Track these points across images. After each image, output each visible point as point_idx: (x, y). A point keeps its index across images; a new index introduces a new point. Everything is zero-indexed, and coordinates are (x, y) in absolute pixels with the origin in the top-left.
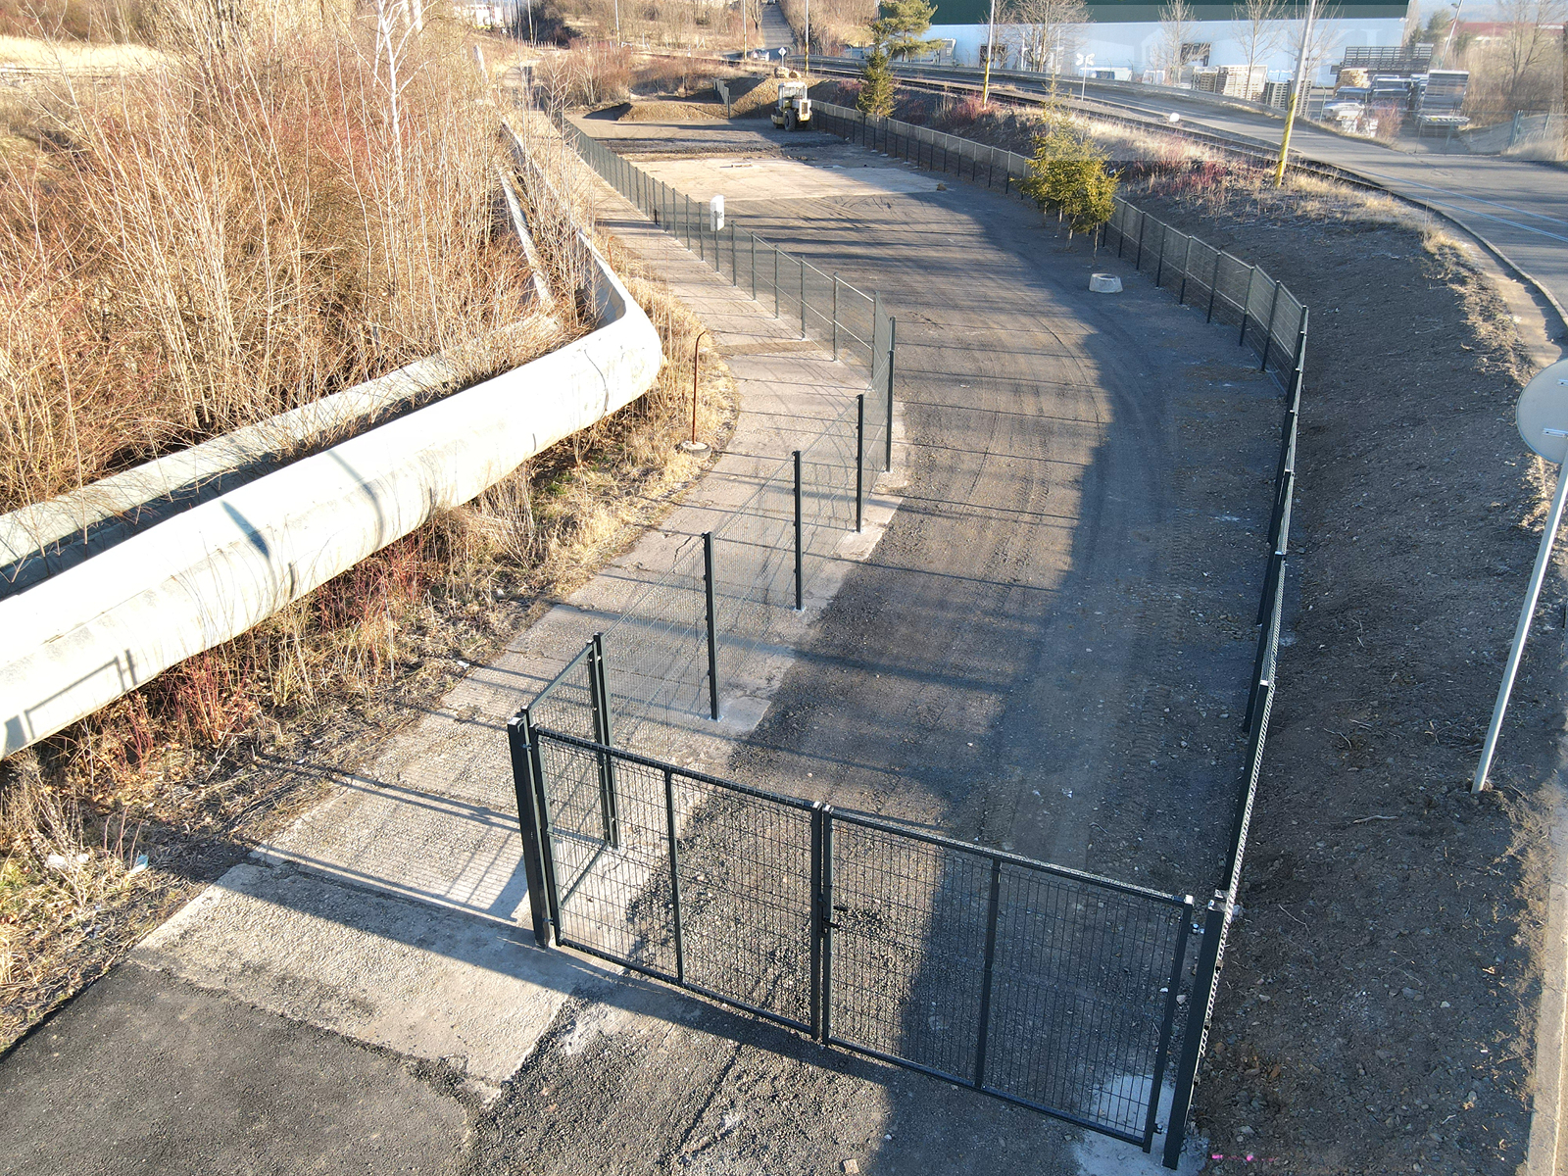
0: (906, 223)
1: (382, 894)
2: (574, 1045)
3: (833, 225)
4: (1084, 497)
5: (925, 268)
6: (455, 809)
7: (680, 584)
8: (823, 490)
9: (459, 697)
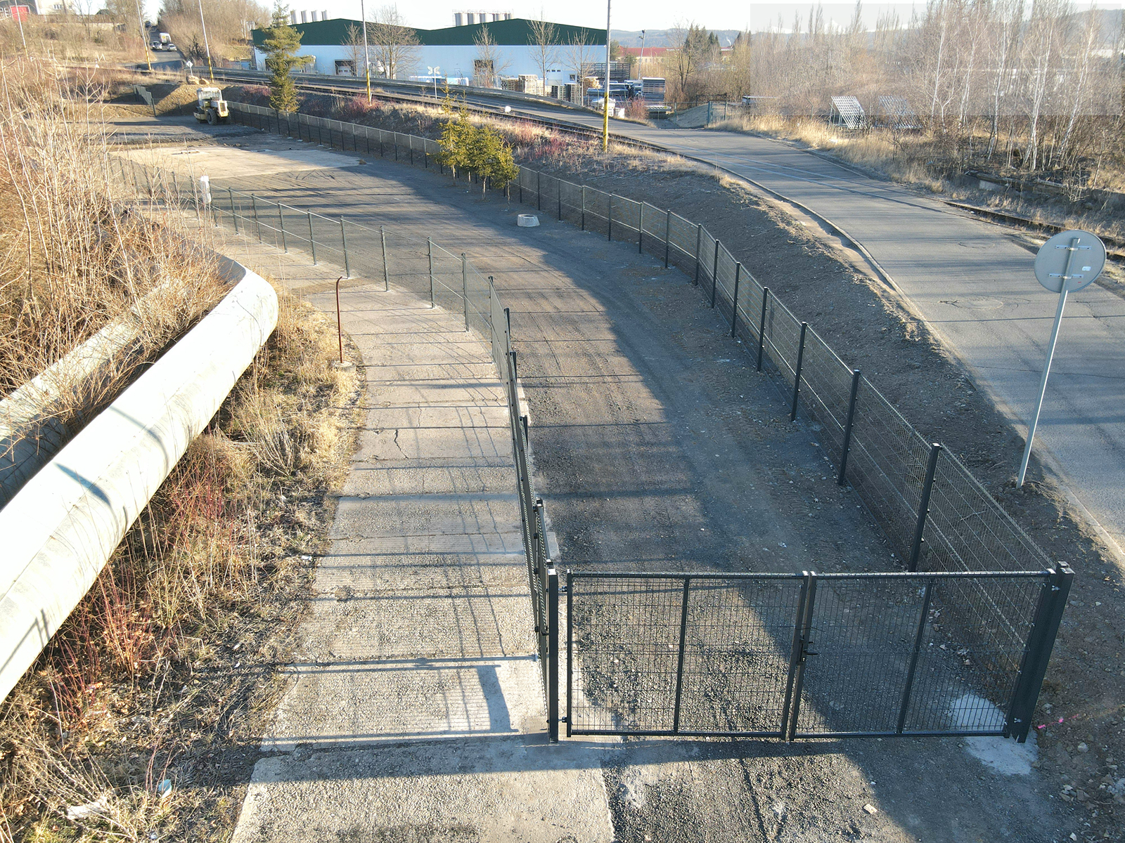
0: (355, 189)
1: (399, 745)
3: (299, 193)
4: (630, 359)
5: (392, 219)
6: (400, 666)
7: (420, 465)
8: (461, 382)
9: (325, 582)
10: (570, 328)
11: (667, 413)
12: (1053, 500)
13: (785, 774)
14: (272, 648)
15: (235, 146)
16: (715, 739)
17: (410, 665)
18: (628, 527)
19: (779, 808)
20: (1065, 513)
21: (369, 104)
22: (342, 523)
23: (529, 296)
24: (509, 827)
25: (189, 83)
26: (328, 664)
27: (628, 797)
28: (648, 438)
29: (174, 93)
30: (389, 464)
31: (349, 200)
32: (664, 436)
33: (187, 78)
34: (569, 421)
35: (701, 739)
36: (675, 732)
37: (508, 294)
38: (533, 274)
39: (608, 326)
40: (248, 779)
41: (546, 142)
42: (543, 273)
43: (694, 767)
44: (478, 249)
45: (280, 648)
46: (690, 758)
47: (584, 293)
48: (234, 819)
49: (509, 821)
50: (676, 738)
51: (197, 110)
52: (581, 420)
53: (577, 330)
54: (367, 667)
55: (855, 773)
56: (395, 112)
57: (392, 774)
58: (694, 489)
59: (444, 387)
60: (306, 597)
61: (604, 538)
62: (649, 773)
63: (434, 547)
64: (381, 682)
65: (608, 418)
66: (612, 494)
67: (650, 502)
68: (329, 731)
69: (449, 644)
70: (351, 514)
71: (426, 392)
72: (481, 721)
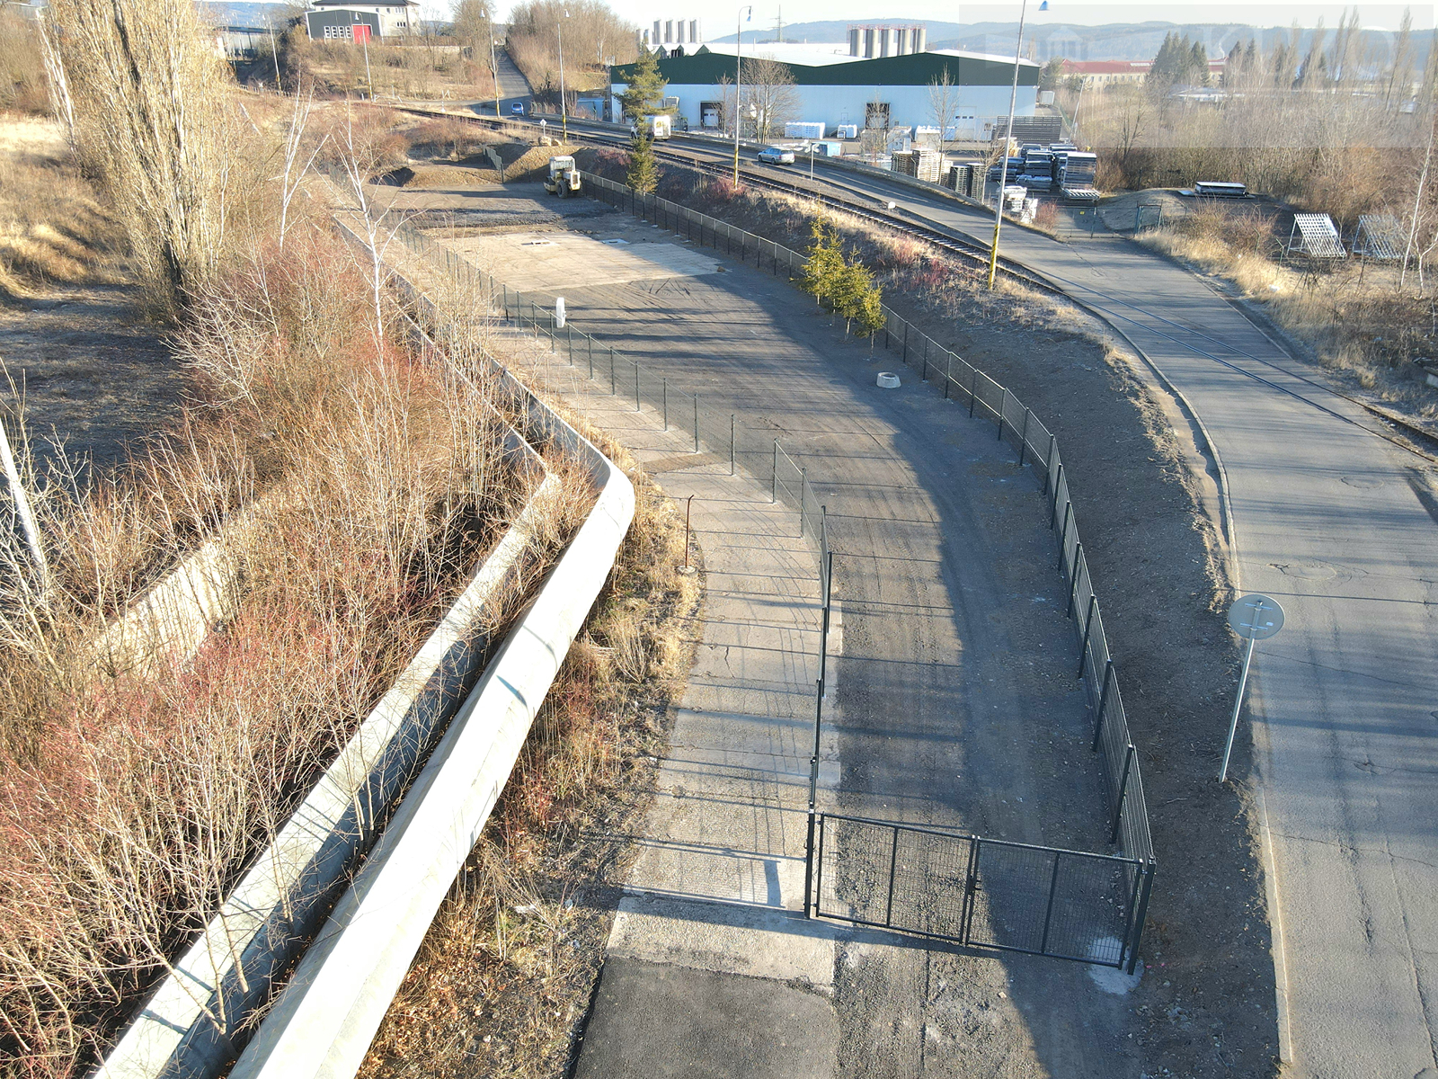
0: (710, 313)
1: (708, 903)
2: (852, 962)
4: (949, 589)
5: (748, 366)
6: (713, 851)
7: (742, 685)
8: (788, 599)
9: (666, 781)
10: (901, 542)
11: (964, 656)
12: (1242, 799)
13: (954, 965)
14: (629, 825)
15: (586, 234)
16: (916, 935)
17: (719, 852)
18: (900, 766)
19: (942, 984)
20: (1246, 812)
21: (735, 185)
22: (678, 733)
23: (869, 495)
24: (769, 964)
25: (541, 145)
26: (666, 843)
27: (847, 960)
28: (941, 681)
29: (524, 157)
30: (719, 682)
31: (703, 330)
32: (955, 682)
33: (539, 139)
34: (876, 655)
35: (905, 933)
36: (887, 926)
37: (848, 490)
38: (879, 464)
39: (937, 542)
40: (616, 908)
41: (926, 265)
42: (890, 463)
43: (895, 950)
44: (829, 420)
45: (635, 826)
46: (895, 945)
47: (925, 495)
48: (609, 929)
49: (770, 960)
50: (888, 930)
51: (547, 181)
52: (886, 655)
53: (907, 545)
54: (691, 848)
55: (1003, 973)
56: (762, 202)
57: (702, 921)
58: (963, 739)
59: (773, 604)
60: (651, 790)
61: (877, 772)
62: (864, 948)
63: (746, 763)
64: (700, 860)
65: (911, 656)
66: (894, 734)
67: (923, 745)
68: (666, 887)
69: (746, 841)
70: (687, 725)
71: (756, 608)
72: (762, 898)
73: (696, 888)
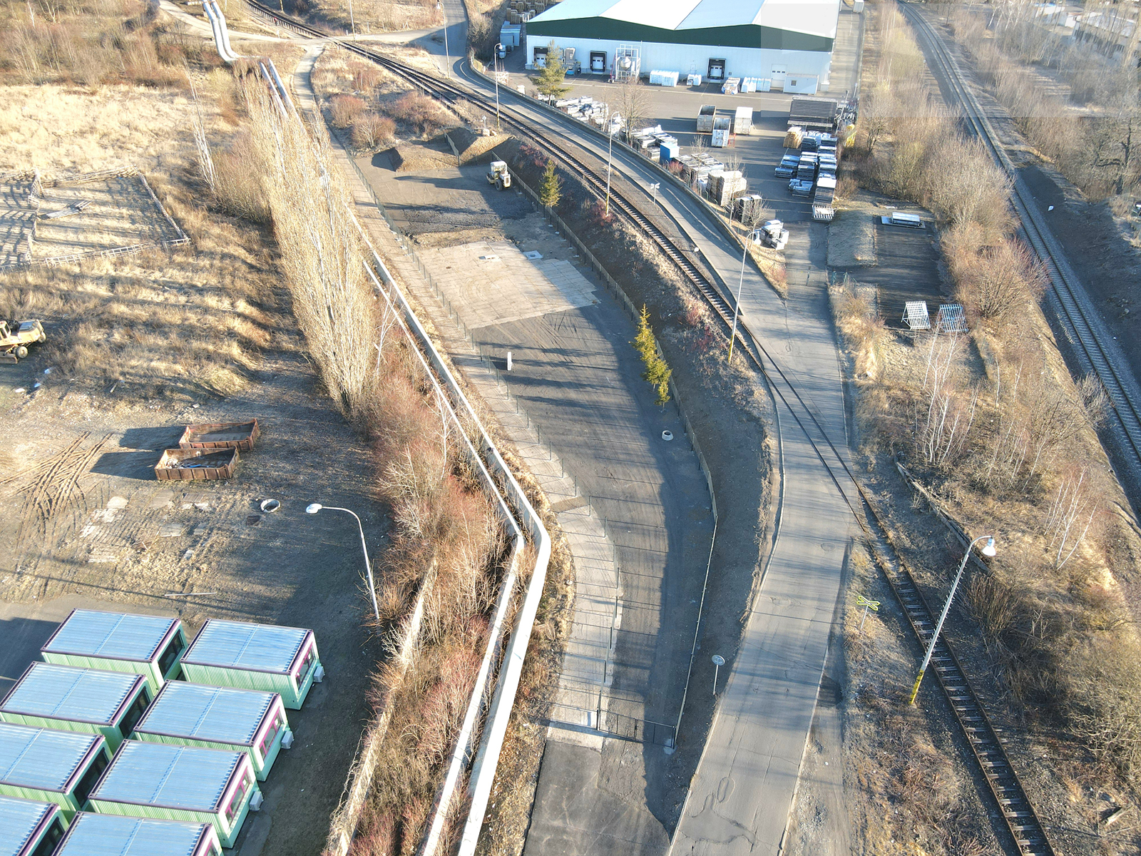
0: (586, 355)
1: (572, 725)
4: (662, 595)
5: (603, 416)
7: (586, 643)
8: (605, 600)
9: (562, 683)
10: (650, 565)
11: (660, 631)
13: (631, 745)
15: (516, 244)
17: (576, 709)
18: (630, 679)
19: (627, 750)
21: (607, 210)
22: (565, 664)
23: (643, 533)
25: (482, 135)
26: (561, 705)
27: (605, 743)
28: (649, 642)
29: (472, 146)
30: (579, 641)
32: (654, 643)
33: (482, 129)
34: (631, 629)
35: (621, 736)
37: (636, 529)
38: (652, 509)
39: (664, 566)
40: (549, 726)
41: (703, 329)
42: (656, 508)
43: (618, 740)
44: (635, 470)
45: (553, 699)
47: (665, 532)
48: (547, 732)
49: (587, 742)
50: (617, 735)
52: (634, 630)
53: (652, 567)
54: (568, 707)
55: (642, 748)
56: (622, 236)
57: (570, 730)
58: (651, 668)
59: (599, 602)
60: (557, 686)
61: (623, 681)
62: (610, 739)
63: (585, 677)
64: (570, 711)
65: (642, 631)
66: (631, 666)
67: (639, 670)
68: (561, 720)
69: (583, 705)
70: (569, 661)
71: (594, 604)
72: (586, 724)
73: (569, 721)
